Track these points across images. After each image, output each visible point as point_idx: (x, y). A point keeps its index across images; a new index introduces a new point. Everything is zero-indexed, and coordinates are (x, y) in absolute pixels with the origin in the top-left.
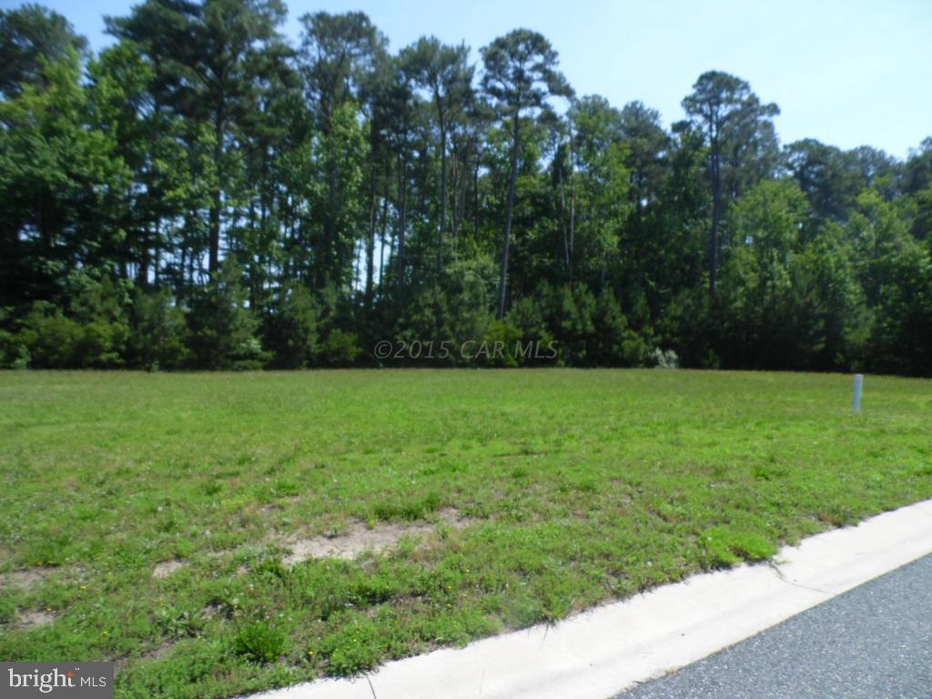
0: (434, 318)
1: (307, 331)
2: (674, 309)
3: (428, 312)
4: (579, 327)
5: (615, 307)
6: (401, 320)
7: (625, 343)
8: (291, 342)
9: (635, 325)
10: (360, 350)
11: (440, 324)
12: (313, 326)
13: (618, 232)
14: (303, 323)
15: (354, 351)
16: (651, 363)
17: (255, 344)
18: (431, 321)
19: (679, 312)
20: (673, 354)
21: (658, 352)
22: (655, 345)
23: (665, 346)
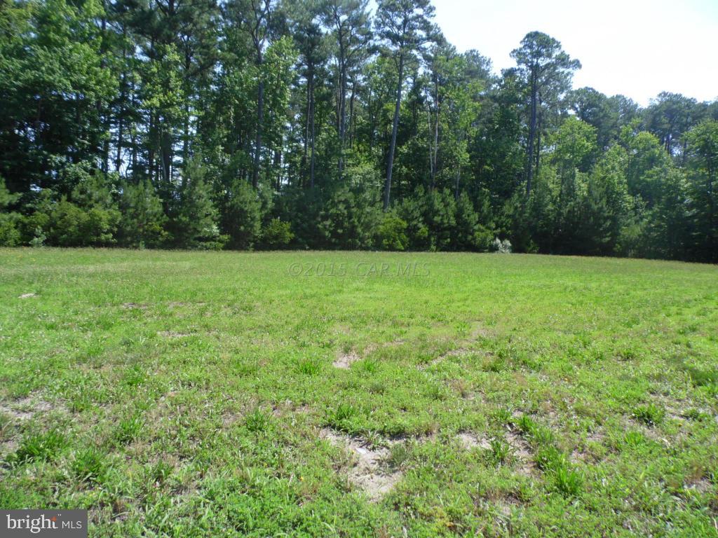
0: (346, 212)
1: (253, 219)
2: (508, 209)
3: (341, 207)
4: (446, 221)
5: (469, 207)
6: (322, 213)
7: (476, 234)
8: (242, 228)
9: (483, 221)
10: (293, 235)
11: (350, 217)
12: (257, 215)
13: (468, 151)
14: (250, 213)
15: (289, 236)
16: (493, 249)
17: (215, 229)
18: (344, 214)
19: (511, 212)
20: (508, 243)
21: (498, 241)
22: (495, 235)
23: (502, 237)
